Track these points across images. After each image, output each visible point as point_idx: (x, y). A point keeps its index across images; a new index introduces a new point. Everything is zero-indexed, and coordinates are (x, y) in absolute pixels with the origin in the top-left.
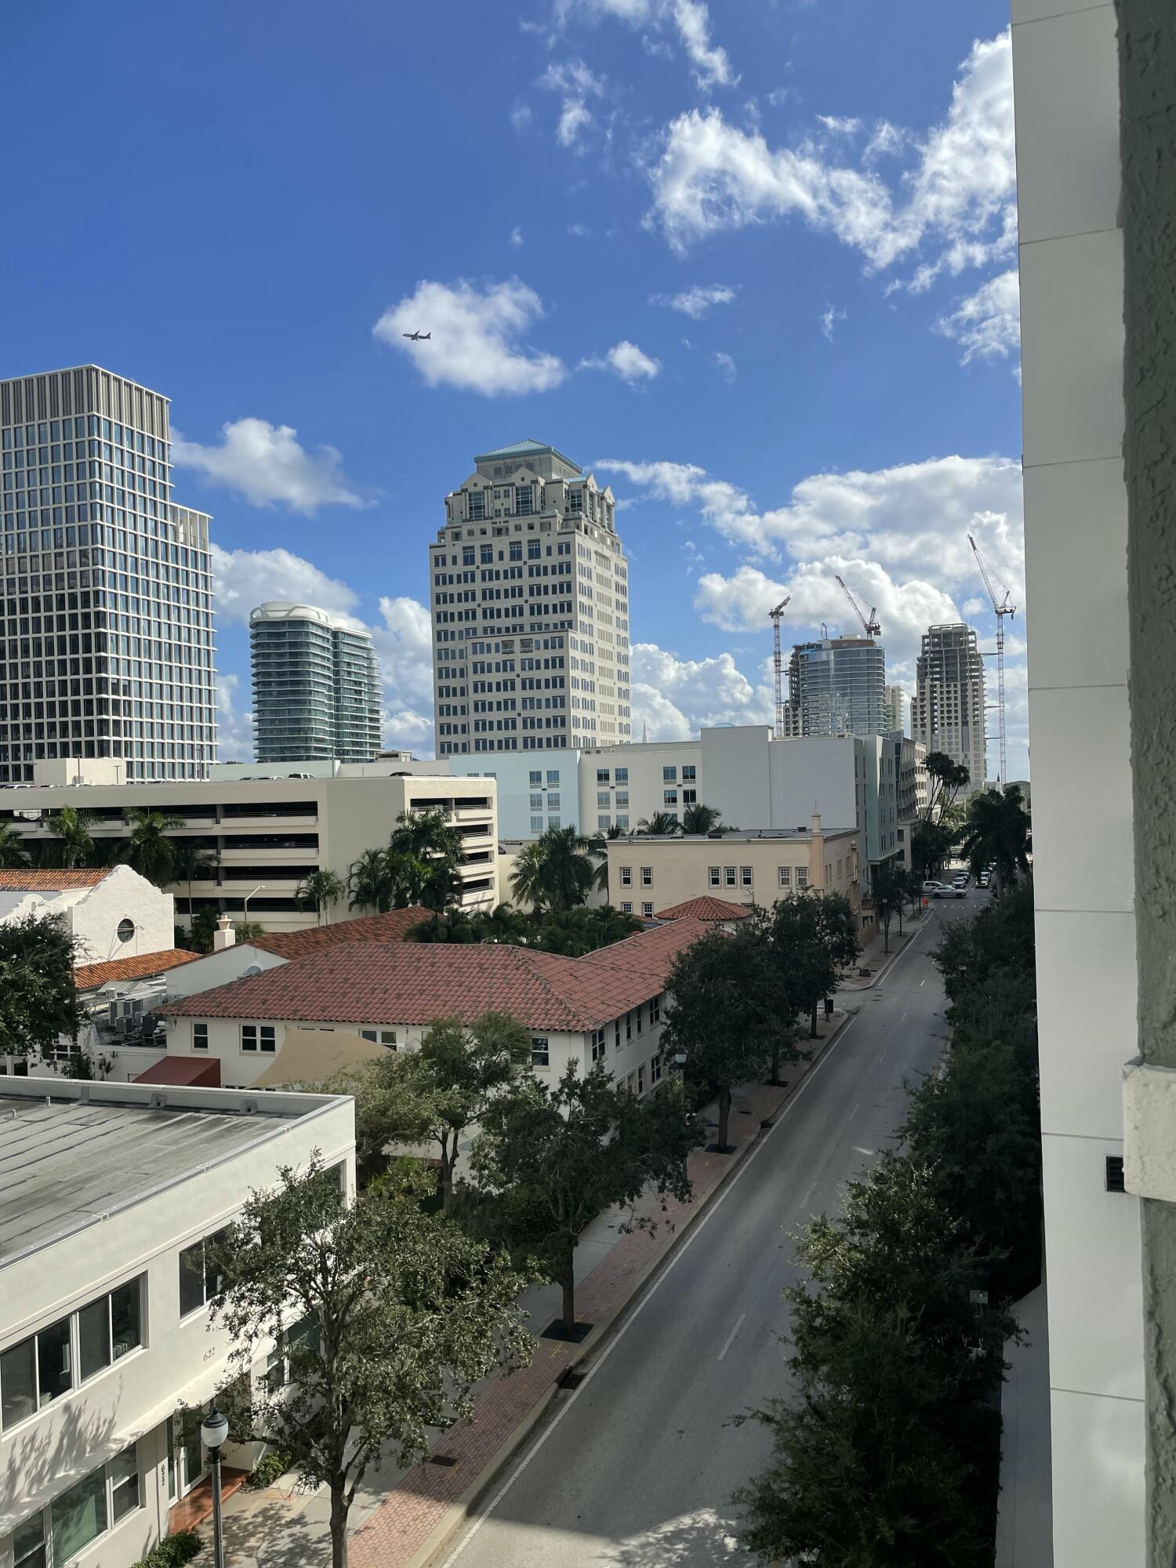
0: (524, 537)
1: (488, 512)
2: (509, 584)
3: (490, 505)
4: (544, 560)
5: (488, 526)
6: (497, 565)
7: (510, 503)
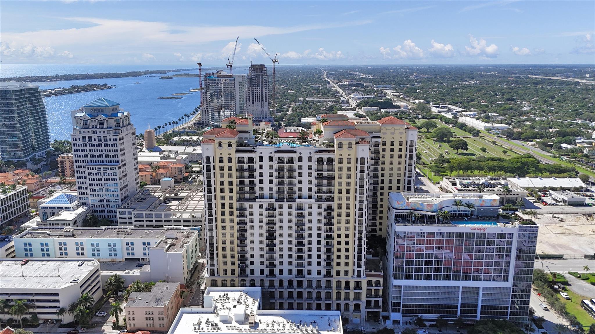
0: (102, 135)
1: (90, 126)
2: (98, 148)
3: (90, 124)
4: (109, 142)
5: (90, 130)
6: (93, 142)
7: (97, 124)
